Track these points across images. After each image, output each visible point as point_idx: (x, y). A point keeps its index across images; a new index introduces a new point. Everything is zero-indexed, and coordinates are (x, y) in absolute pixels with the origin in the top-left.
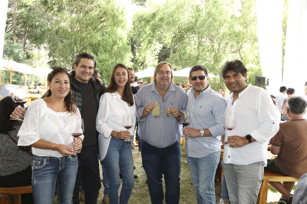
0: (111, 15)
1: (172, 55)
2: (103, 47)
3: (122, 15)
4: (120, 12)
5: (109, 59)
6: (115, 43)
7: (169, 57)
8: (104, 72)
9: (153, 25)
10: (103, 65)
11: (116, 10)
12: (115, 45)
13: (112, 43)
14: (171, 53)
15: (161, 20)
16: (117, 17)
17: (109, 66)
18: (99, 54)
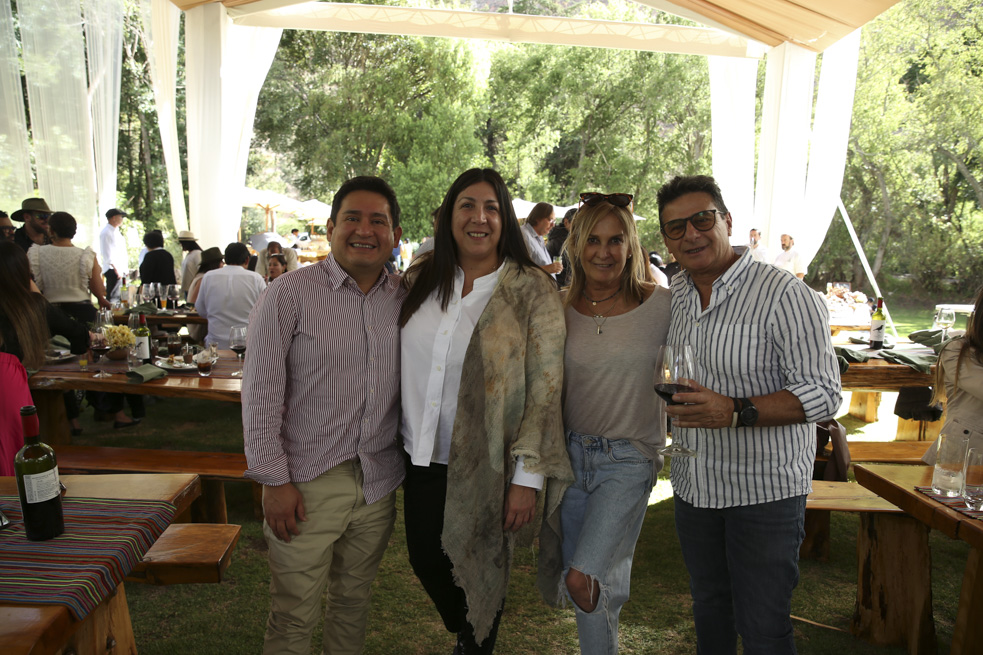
0: (438, 70)
1: (583, 160)
2: (421, 146)
3: (464, 68)
4: (459, 62)
5: (433, 174)
6: (447, 134)
7: (577, 166)
8: (423, 203)
9: (536, 90)
10: (420, 188)
11: (449, 59)
12: (447, 141)
13: (441, 136)
14: (582, 155)
15: (556, 77)
16: (452, 74)
17: (433, 190)
18: (411, 162)
